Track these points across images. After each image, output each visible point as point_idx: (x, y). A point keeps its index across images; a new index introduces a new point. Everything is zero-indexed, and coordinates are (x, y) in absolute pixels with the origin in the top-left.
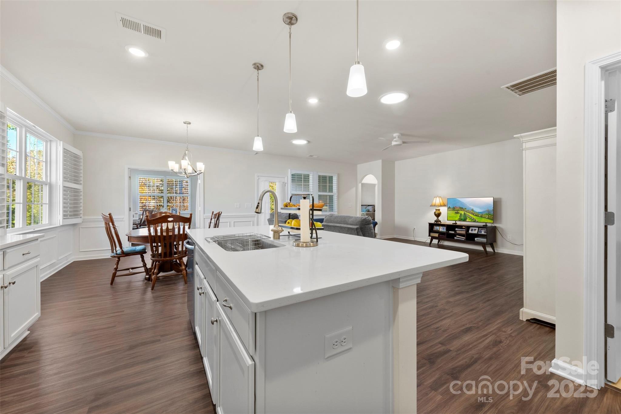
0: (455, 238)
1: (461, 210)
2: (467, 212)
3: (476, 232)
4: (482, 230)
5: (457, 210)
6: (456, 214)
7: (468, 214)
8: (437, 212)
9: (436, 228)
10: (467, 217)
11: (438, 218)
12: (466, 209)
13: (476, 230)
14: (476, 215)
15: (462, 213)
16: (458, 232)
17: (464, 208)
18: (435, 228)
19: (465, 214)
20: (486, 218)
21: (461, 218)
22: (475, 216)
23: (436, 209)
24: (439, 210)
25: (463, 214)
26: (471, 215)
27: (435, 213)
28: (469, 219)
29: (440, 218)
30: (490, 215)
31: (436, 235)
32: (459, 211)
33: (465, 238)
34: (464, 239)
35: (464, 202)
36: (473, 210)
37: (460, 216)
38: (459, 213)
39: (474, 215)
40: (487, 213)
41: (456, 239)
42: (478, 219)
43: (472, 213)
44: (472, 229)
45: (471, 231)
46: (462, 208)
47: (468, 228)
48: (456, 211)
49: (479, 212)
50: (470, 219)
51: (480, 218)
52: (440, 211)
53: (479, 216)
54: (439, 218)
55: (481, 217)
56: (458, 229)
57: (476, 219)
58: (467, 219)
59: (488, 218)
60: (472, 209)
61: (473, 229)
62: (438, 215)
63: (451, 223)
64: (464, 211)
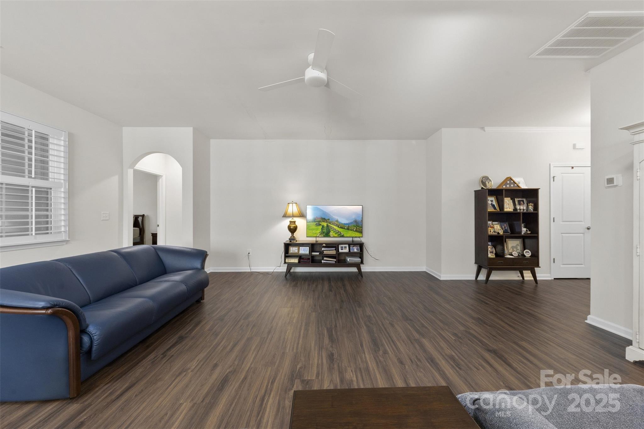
0: (323, 261)
1: (323, 222)
2: (330, 224)
3: (347, 250)
4: (354, 247)
6: (317, 226)
7: (331, 225)
8: (292, 226)
9: (293, 250)
10: (331, 230)
11: (293, 234)
12: (329, 219)
13: (346, 247)
14: (341, 228)
15: (325, 224)
16: (325, 252)
17: (327, 219)
19: (327, 226)
20: (354, 231)
21: (324, 231)
23: (291, 222)
24: (295, 222)
25: (325, 226)
26: (335, 227)
27: (289, 227)
28: (332, 232)
30: (358, 226)
31: (296, 261)
32: (321, 222)
33: (335, 260)
34: (334, 262)
35: (327, 212)
36: (337, 221)
37: (322, 228)
38: (321, 224)
39: (338, 227)
40: (355, 224)
41: (324, 263)
42: (344, 232)
43: (336, 224)
44: (341, 247)
45: (341, 250)
46: (324, 219)
47: (335, 246)
48: (317, 223)
49: (344, 224)
50: (334, 232)
51: (346, 230)
53: (345, 229)
54: (295, 234)
55: (348, 229)
56: (325, 249)
57: (341, 232)
58: (330, 232)
59: (356, 231)
61: (343, 247)
62: (293, 230)
63: (312, 240)
64: (327, 222)
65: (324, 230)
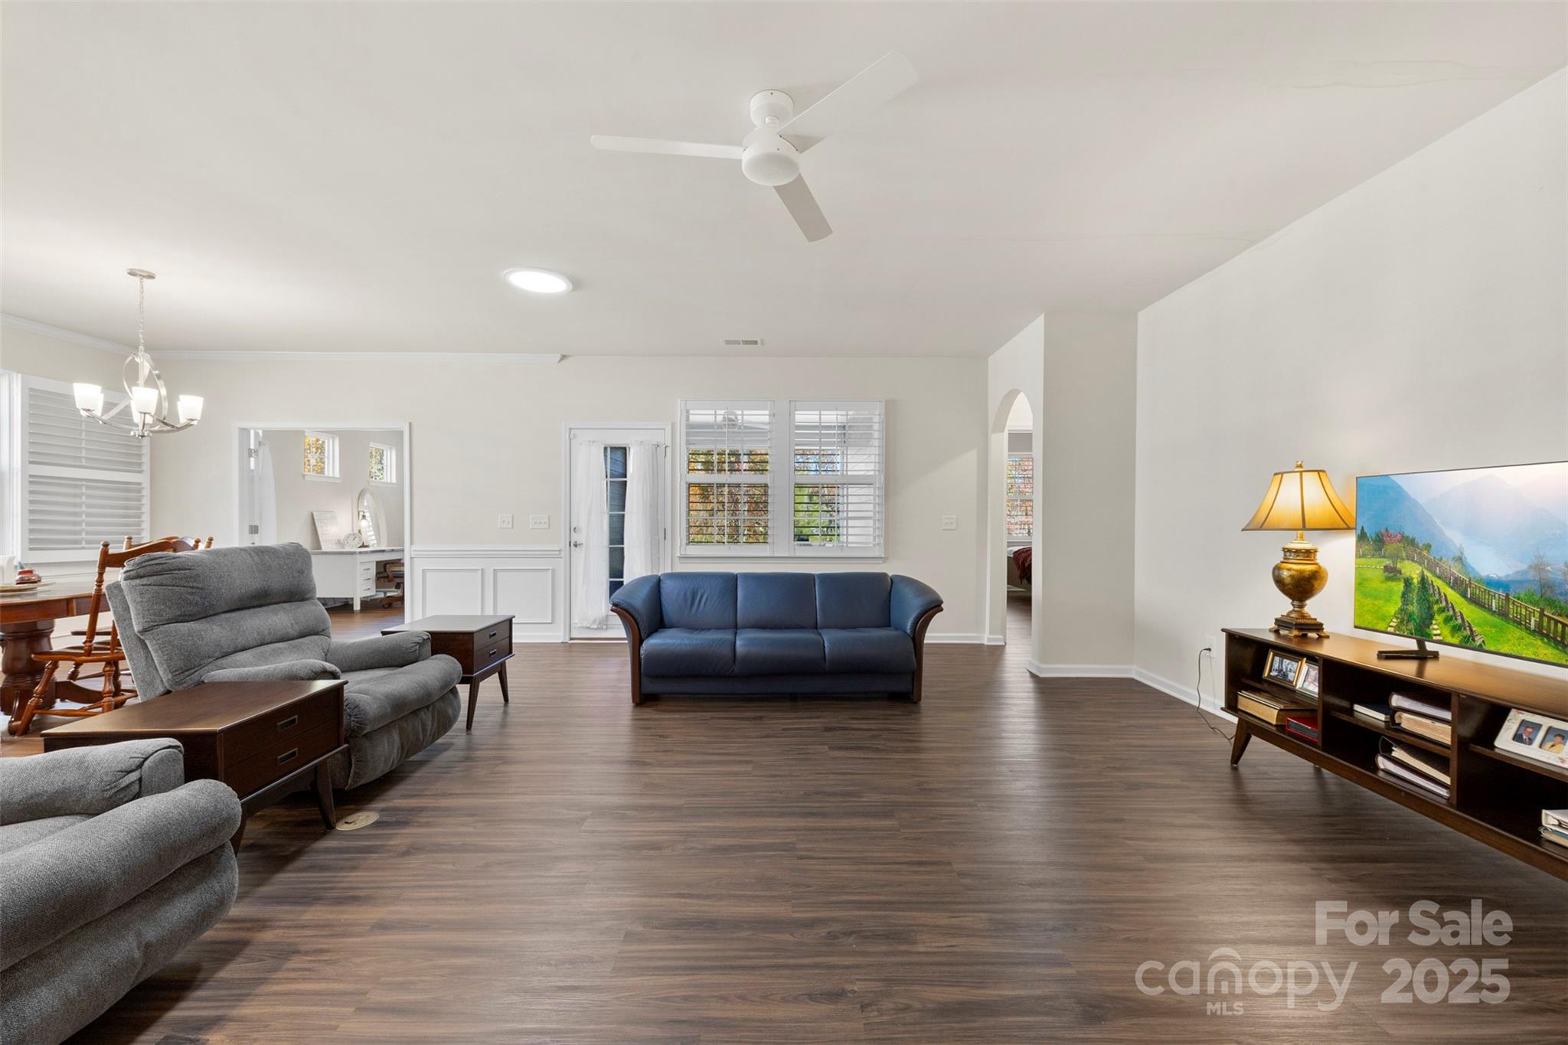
1: (1409, 556)
2: (1434, 572)
5: (1390, 557)
6: (1389, 579)
7: (1437, 582)
10: (1436, 607)
11: (1302, 607)
12: (1428, 547)
14: (1475, 602)
15: (1414, 573)
17: (1420, 545)
18: (1276, 666)
19: (1423, 580)
21: (1410, 608)
22: (1473, 607)
23: (1287, 551)
24: (1308, 554)
25: (1415, 581)
26: (1453, 596)
27: (1277, 568)
28: (1441, 618)
29: (1314, 608)
32: (1402, 559)
36: (1460, 559)
37: (1404, 595)
38: (1401, 572)
39: (1464, 596)
40: (1538, 590)
42: (1487, 629)
43: (1456, 580)
46: (1415, 542)
48: (1388, 562)
49: (1489, 579)
52: (1320, 558)
54: (1308, 602)
58: (1432, 617)
60: (1458, 554)
62: (1301, 586)
64: (1421, 561)
65: (1412, 604)
